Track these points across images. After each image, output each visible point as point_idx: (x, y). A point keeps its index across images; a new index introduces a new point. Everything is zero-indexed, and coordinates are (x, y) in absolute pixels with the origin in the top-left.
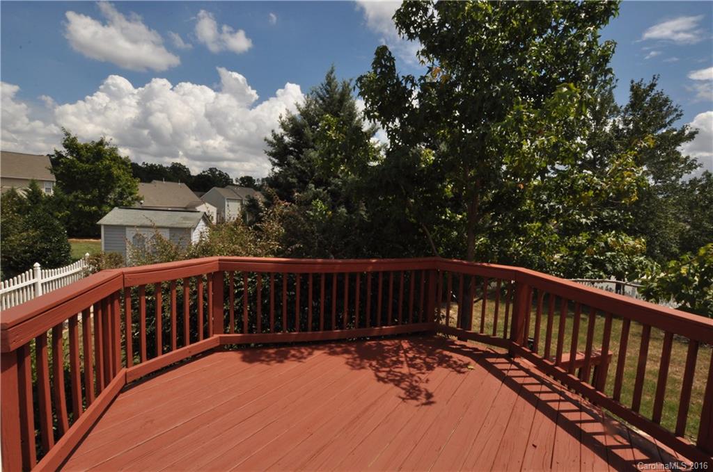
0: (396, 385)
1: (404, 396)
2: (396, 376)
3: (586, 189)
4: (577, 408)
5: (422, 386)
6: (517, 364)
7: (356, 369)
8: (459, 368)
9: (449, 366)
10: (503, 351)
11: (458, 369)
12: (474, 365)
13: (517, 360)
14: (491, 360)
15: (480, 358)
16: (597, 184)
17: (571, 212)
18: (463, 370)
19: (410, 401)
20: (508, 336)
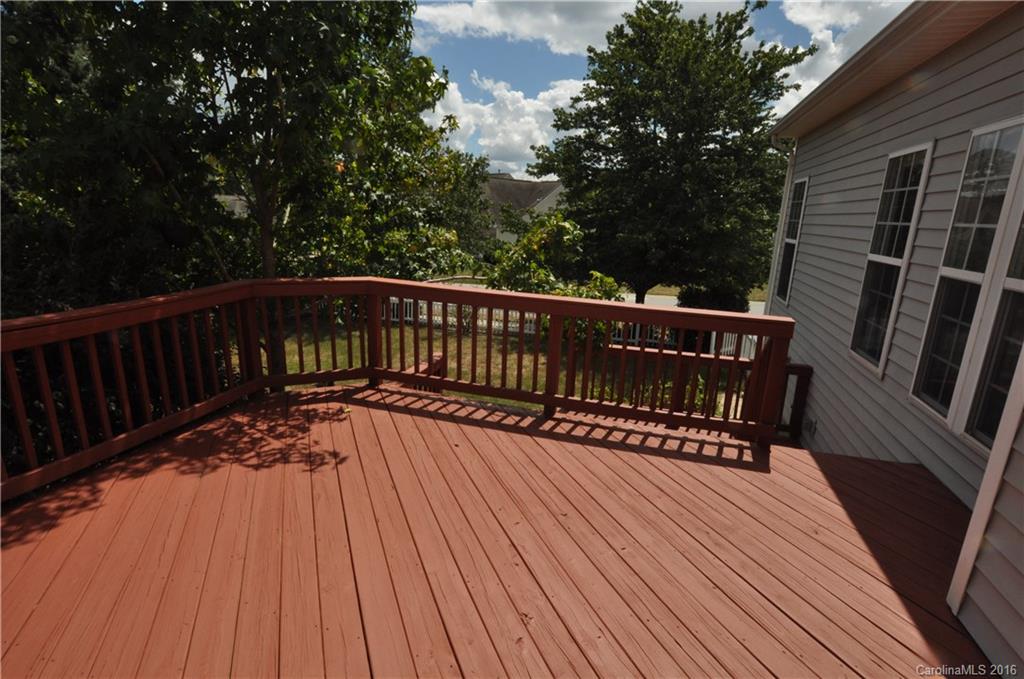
0: (285, 463)
1: (308, 468)
2: (275, 454)
3: (409, 174)
4: (459, 406)
5: (316, 449)
6: (386, 391)
7: (207, 474)
8: (336, 416)
9: (323, 420)
10: (363, 383)
11: (335, 418)
12: (349, 408)
13: (382, 387)
14: (359, 396)
15: (347, 397)
16: (421, 170)
17: (400, 203)
18: (341, 417)
19: (319, 469)
20: (367, 364)
